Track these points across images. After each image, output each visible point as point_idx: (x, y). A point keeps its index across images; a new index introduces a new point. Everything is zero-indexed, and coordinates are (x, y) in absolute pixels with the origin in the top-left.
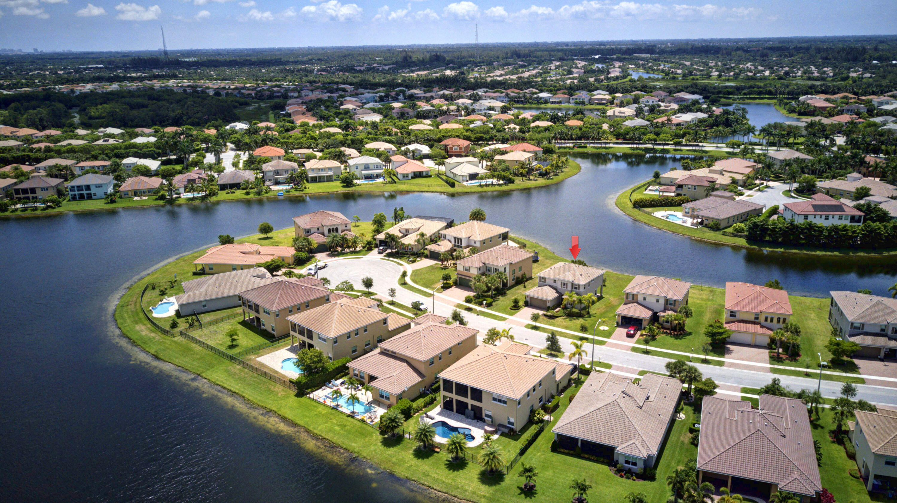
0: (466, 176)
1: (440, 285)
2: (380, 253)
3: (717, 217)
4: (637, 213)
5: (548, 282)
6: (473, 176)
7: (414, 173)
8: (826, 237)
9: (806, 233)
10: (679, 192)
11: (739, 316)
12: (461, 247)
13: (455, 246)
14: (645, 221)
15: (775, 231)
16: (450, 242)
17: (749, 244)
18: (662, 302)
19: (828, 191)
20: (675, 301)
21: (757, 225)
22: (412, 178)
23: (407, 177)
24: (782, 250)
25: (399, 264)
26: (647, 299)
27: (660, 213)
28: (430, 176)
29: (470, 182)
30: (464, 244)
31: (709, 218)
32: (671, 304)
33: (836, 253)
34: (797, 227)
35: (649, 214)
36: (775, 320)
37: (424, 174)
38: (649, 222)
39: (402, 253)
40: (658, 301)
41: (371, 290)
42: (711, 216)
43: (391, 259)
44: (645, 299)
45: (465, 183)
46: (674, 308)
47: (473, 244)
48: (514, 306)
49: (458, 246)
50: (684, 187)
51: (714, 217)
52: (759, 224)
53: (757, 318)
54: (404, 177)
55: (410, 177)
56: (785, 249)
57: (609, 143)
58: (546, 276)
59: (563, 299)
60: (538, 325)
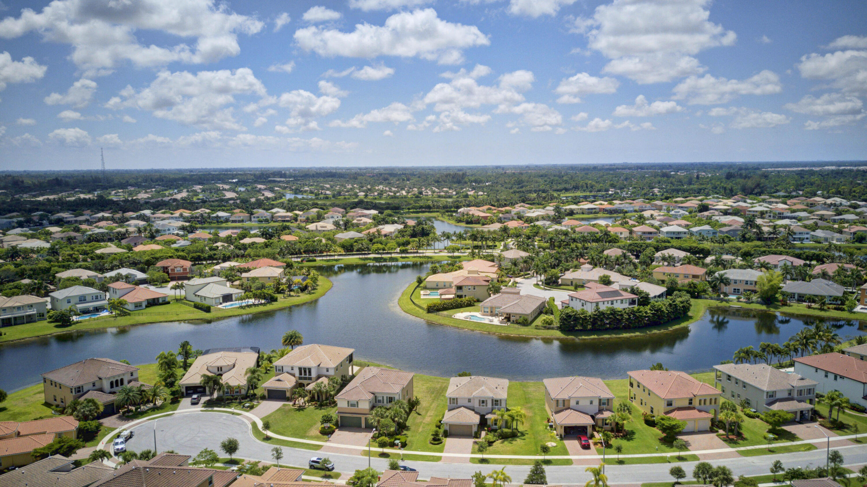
0: (219, 298)
1: (315, 431)
2: (193, 404)
3: (524, 313)
4: (433, 317)
5: (460, 403)
6: (227, 298)
7: (147, 300)
8: (627, 320)
9: (611, 318)
10: (459, 293)
11: (675, 405)
12: (310, 379)
13: (300, 378)
14: (452, 324)
15: (586, 319)
16: (294, 375)
17: (565, 334)
18: (596, 403)
19: (572, 282)
20: (608, 400)
21: (570, 316)
22: (147, 307)
23: (141, 306)
24: (596, 337)
25: (233, 413)
26: (580, 403)
27: (461, 315)
28: (168, 303)
29: (224, 304)
30: (314, 375)
31: (516, 314)
32: (604, 404)
33: (638, 334)
34: (603, 314)
35: (450, 316)
36: (708, 402)
37: (161, 301)
38: (456, 325)
39: (228, 399)
40: (591, 403)
41: (235, 456)
42: (518, 312)
43: (215, 409)
44: (577, 403)
45: (220, 306)
46: (608, 407)
47: (324, 372)
48: (434, 439)
49: (305, 379)
50: (464, 288)
51: (520, 312)
52: (570, 314)
53: (690, 403)
54: (136, 307)
55: (144, 306)
56: (597, 335)
57: (334, 255)
58: (457, 396)
59: (486, 419)
60: (485, 456)
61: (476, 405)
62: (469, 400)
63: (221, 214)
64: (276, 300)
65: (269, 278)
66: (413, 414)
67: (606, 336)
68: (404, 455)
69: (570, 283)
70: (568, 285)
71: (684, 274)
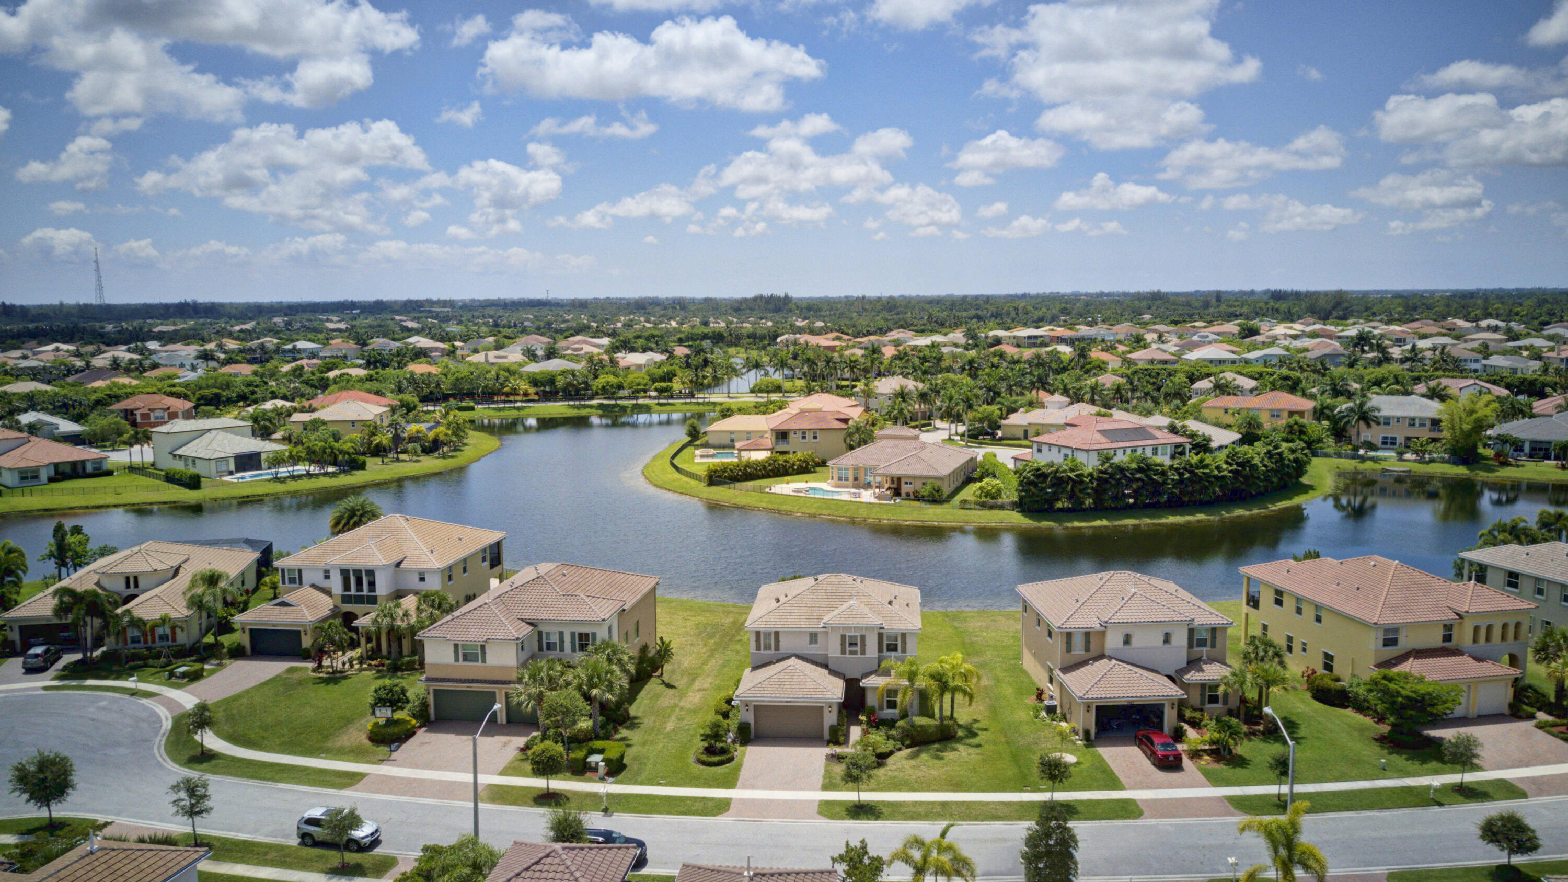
0: (225, 459)
1: (358, 736)
2: (30, 670)
3: (932, 473)
4: (722, 493)
5: (786, 645)
6: (247, 462)
7: (56, 465)
8: (1177, 483)
9: (1139, 479)
10: (782, 447)
11: (1406, 642)
12: (373, 600)
13: (346, 599)
14: (764, 505)
15: (1082, 482)
16: (327, 592)
17: (1031, 518)
18: (1180, 639)
19: (1026, 432)
20: (1213, 630)
21: (1043, 476)
22: (51, 480)
23: (36, 477)
24: (1105, 523)
25: (134, 693)
26: (1135, 642)
27: (784, 487)
28: (110, 473)
29: (239, 475)
30: (383, 588)
31: (915, 477)
32: (1202, 643)
33: (1201, 516)
34: (1121, 469)
35: (761, 490)
36: (1497, 633)
37: (89, 468)
38: (775, 506)
39: (134, 657)
40: (1167, 639)
41: (59, 811)
42: (917, 473)
43: (90, 682)
44: (1127, 640)
45: (228, 478)
46: (1214, 653)
47: (415, 583)
48: (710, 750)
49: (359, 600)
50: (792, 435)
51: (925, 473)
52: (1045, 470)
53: (1447, 638)
54: (23, 479)
55: (44, 476)
56: (1108, 519)
57: (515, 402)
58: (779, 626)
59: (863, 689)
60: (867, 796)
61: (833, 650)
62: (813, 638)
63: (301, 345)
64: (362, 466)
65: (353, 423)
66: (652, 686)
67: (1130, 522)
68: (610, 796)
69: (1021, 434)
70: (1019, 439)
71: (1271, 410)
